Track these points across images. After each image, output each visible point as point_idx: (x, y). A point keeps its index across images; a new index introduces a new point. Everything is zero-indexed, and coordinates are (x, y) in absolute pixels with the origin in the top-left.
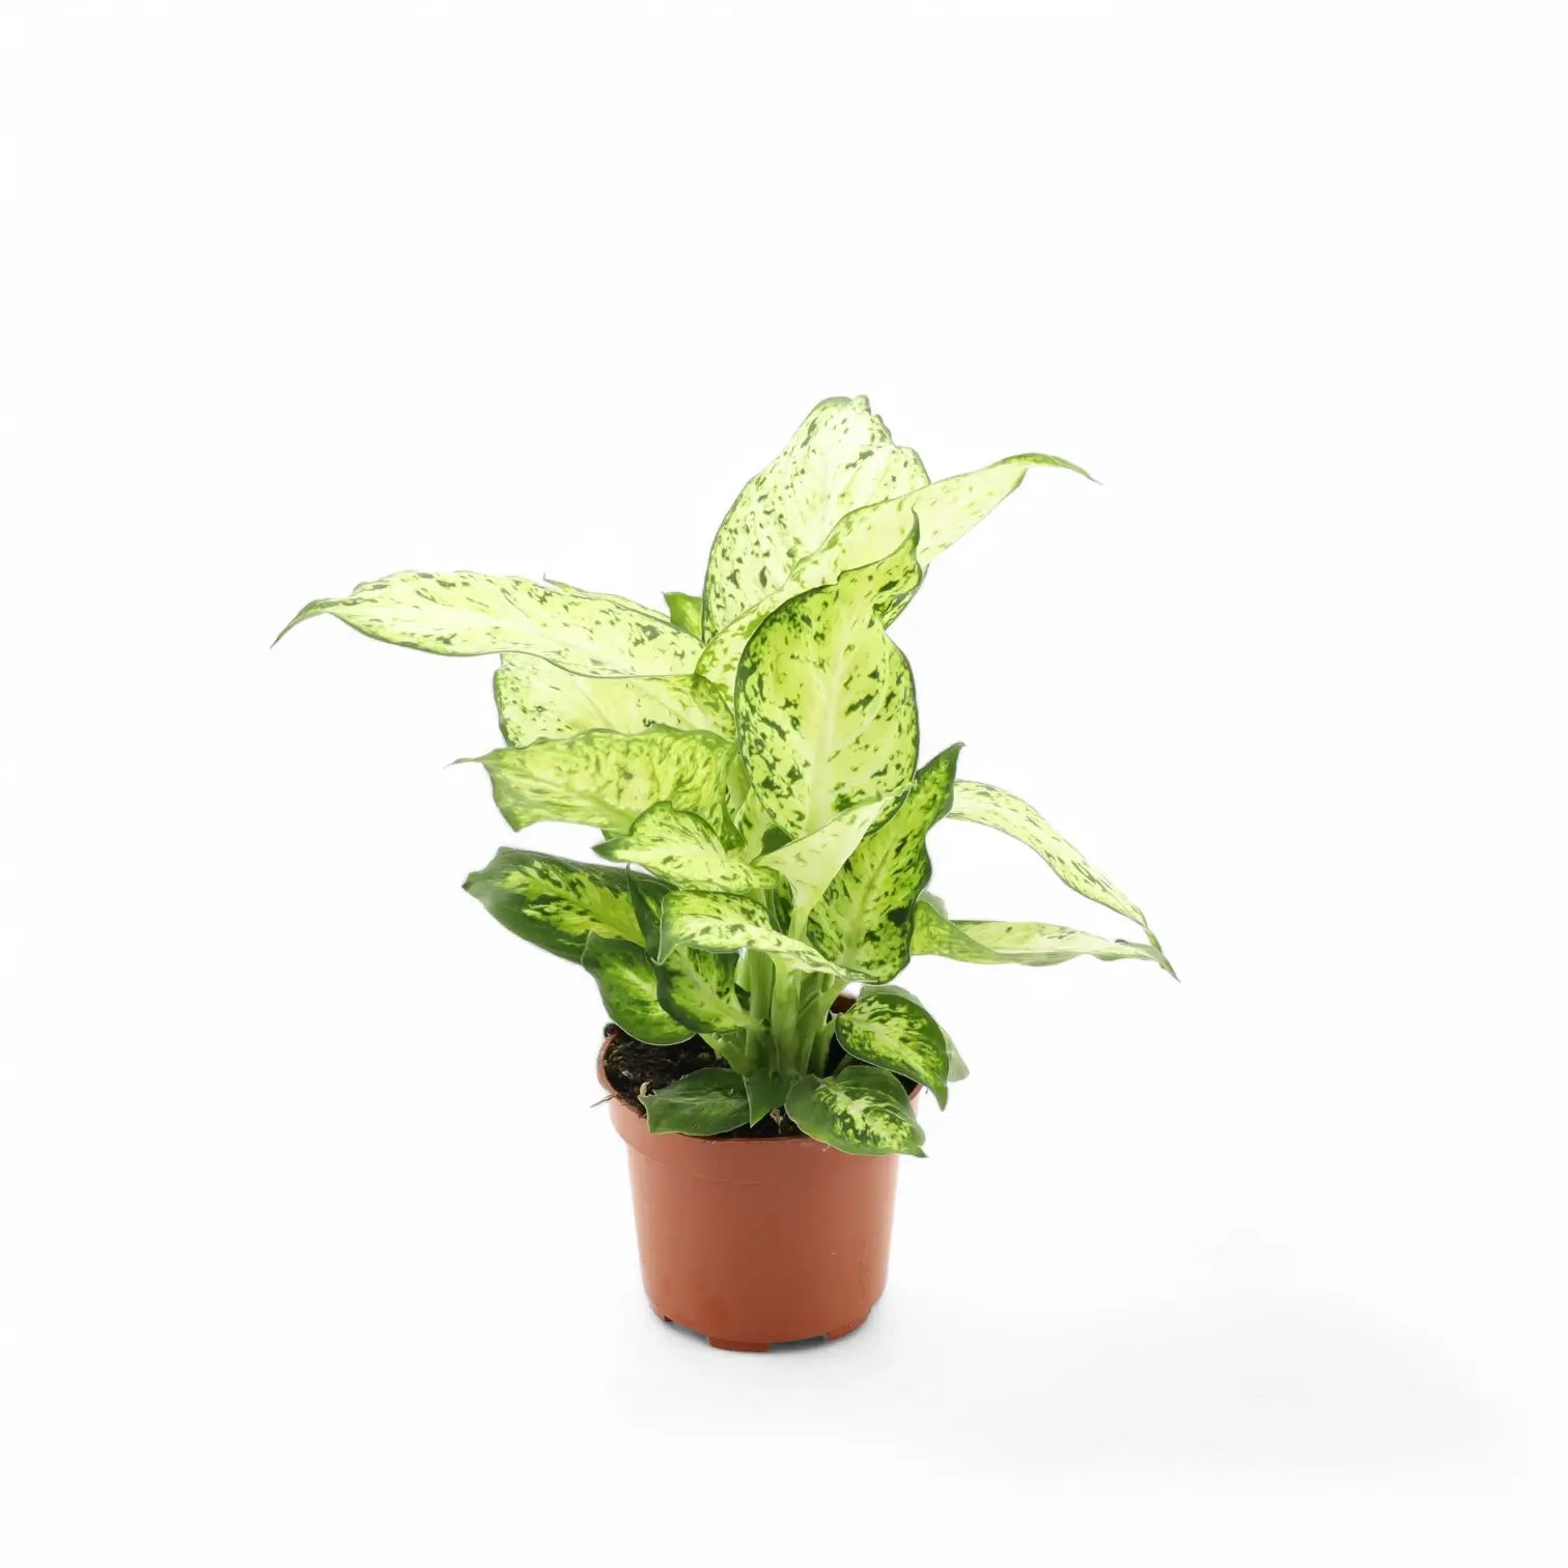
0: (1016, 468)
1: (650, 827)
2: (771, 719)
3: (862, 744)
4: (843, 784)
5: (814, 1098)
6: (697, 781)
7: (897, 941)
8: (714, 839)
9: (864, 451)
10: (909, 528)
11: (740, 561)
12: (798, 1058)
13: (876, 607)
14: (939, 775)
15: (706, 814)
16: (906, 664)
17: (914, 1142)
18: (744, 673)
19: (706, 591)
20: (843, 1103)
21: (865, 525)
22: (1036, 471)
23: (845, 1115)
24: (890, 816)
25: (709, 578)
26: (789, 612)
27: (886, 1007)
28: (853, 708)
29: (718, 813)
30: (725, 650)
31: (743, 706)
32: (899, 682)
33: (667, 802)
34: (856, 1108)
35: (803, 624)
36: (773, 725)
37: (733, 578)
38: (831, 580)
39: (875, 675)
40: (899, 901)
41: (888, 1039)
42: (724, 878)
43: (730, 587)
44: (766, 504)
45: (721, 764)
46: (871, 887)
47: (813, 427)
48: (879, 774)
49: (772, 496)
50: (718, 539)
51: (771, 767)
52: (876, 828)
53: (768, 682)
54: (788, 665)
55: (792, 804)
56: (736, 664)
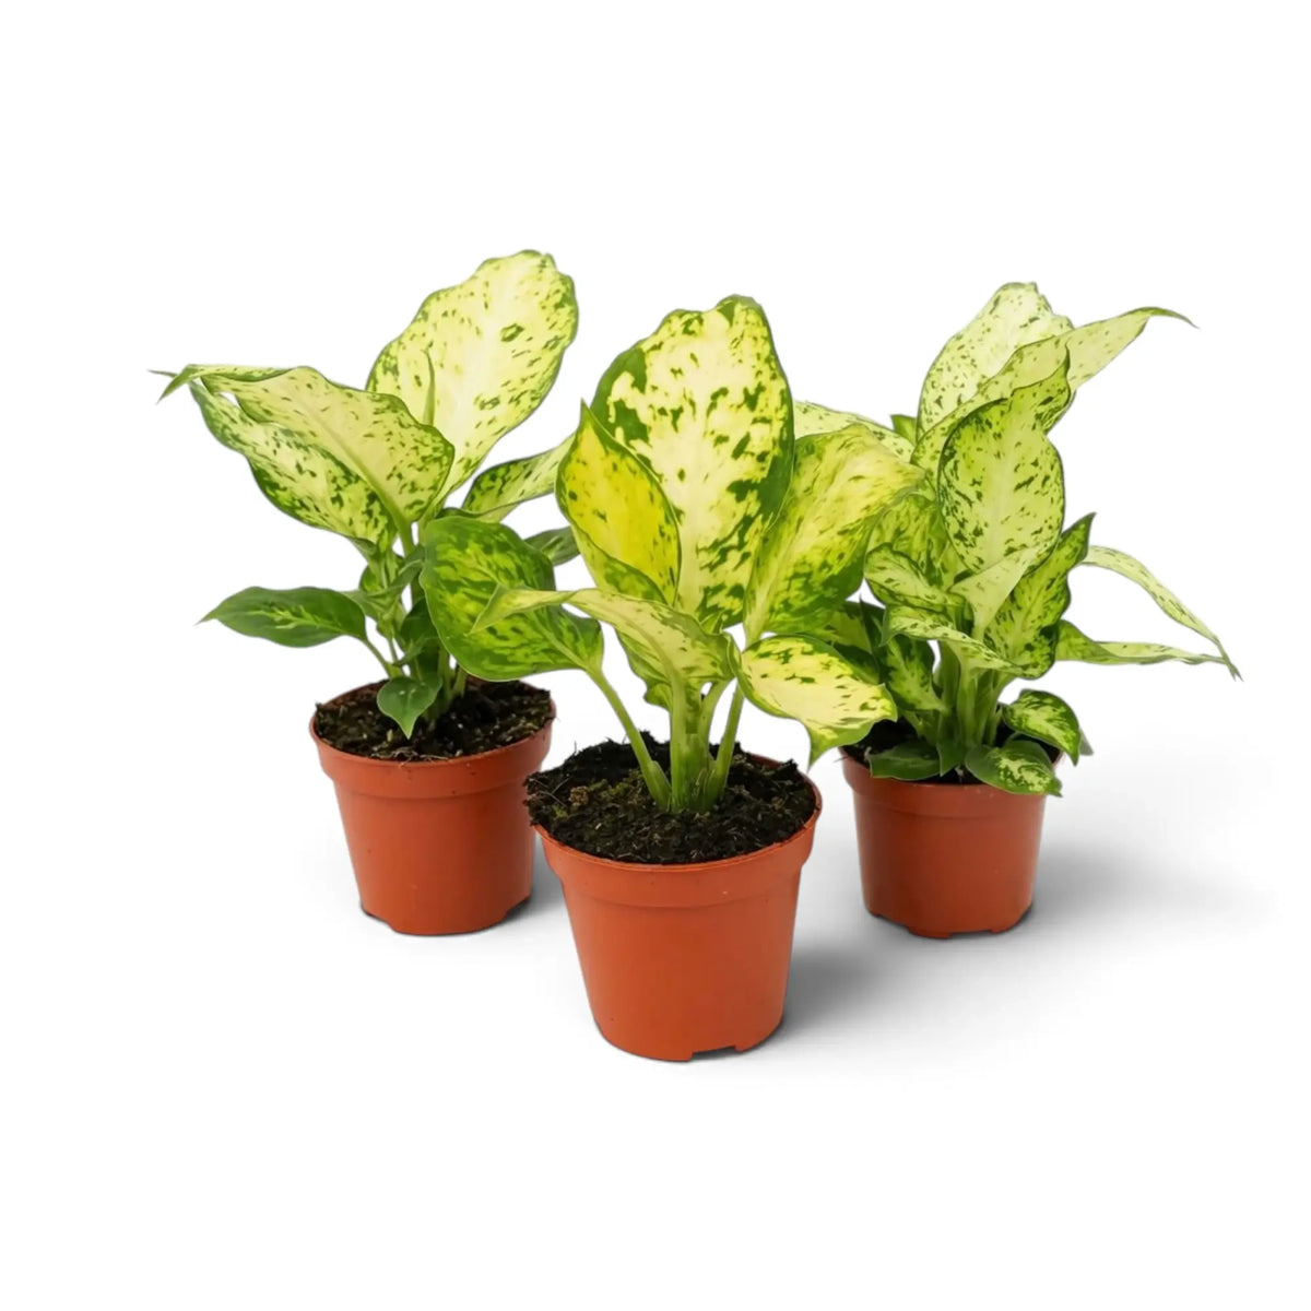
0: (1141, 316)
1: (876, 560)
2: (963, 492)
3: (1026, 511)
4: (1012, 540)
5: (986, 758)
6: (910, 532)
7: (1047, 650)
8: (921, 577)
9: (1033, 316)
10: (1063, 358)
11: (943, 390)
12: (975, 734)
13: (1038, 416)
14: (1079, 534)
15: (914, 557)
16: (1057, 455)
17: (1055, 787)
18: (944, 460)
19: (920, 412)
20: (1005, 762)
21: (1032, 357)
22: (1155, 322)
23: (1007, 769)
24: (1043, 562)
25: (922, 401)
26: (976, 419)
27: (1036, 700)
28: (1019, 486)
29: (923, 558)
30: (932, 445)
31: (943, 481)
32: (1052, 468)
33: (889, 546)
34: (1014, 766)
35: (986, 427)
36: (965, 497)
37: (938, 402)
38: (1007, 395)
39: (1035, 464)
40: (1048, 621)
41: (1039, 721)
42: (928, 597)
43: (936, 408)
44: (963, 352)
45: (927, 520)
46: (1029, 612)
47: (996, 302)
48: (1036, 532)
49: (968, 347)
50: (929, 375)
51: (962, 525)
52: (1032, 570)
53: (961, 466)
54: (974, 455)
55: (975, 552)
56: (939, 456)
